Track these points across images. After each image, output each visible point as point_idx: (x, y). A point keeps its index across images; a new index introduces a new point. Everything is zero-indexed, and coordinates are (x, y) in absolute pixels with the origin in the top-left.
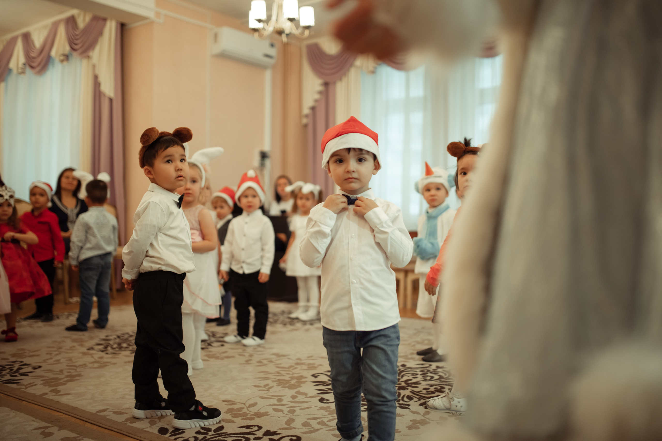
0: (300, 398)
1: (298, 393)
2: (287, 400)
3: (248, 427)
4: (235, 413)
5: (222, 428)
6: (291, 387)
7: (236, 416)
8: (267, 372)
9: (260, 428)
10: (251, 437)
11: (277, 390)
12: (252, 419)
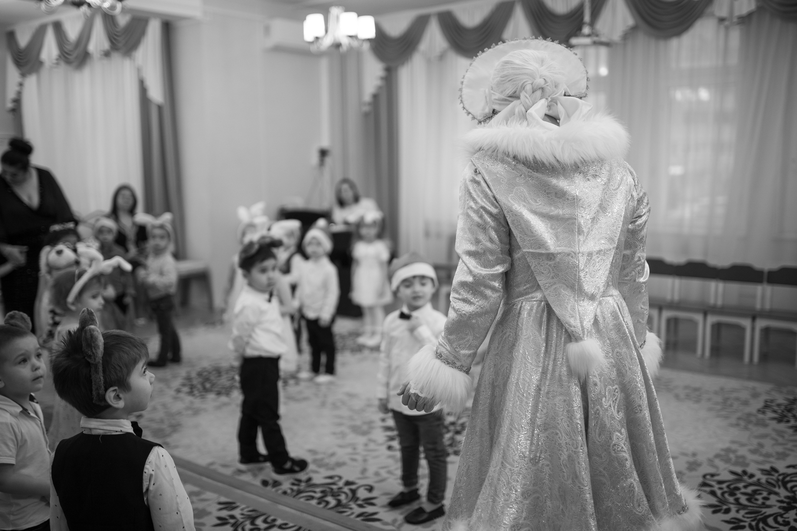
0: (372, 446)
1: (371, 440)
2: (360, 448)
3: (331, 477)
4: (320, 463)
5: (309, 479)
6: (364, 433)
7: (320, 466)
8: (340, 417)
9: (340, 478)
10: (334, 487)
11: (352, 438)
12: (333, 469)
